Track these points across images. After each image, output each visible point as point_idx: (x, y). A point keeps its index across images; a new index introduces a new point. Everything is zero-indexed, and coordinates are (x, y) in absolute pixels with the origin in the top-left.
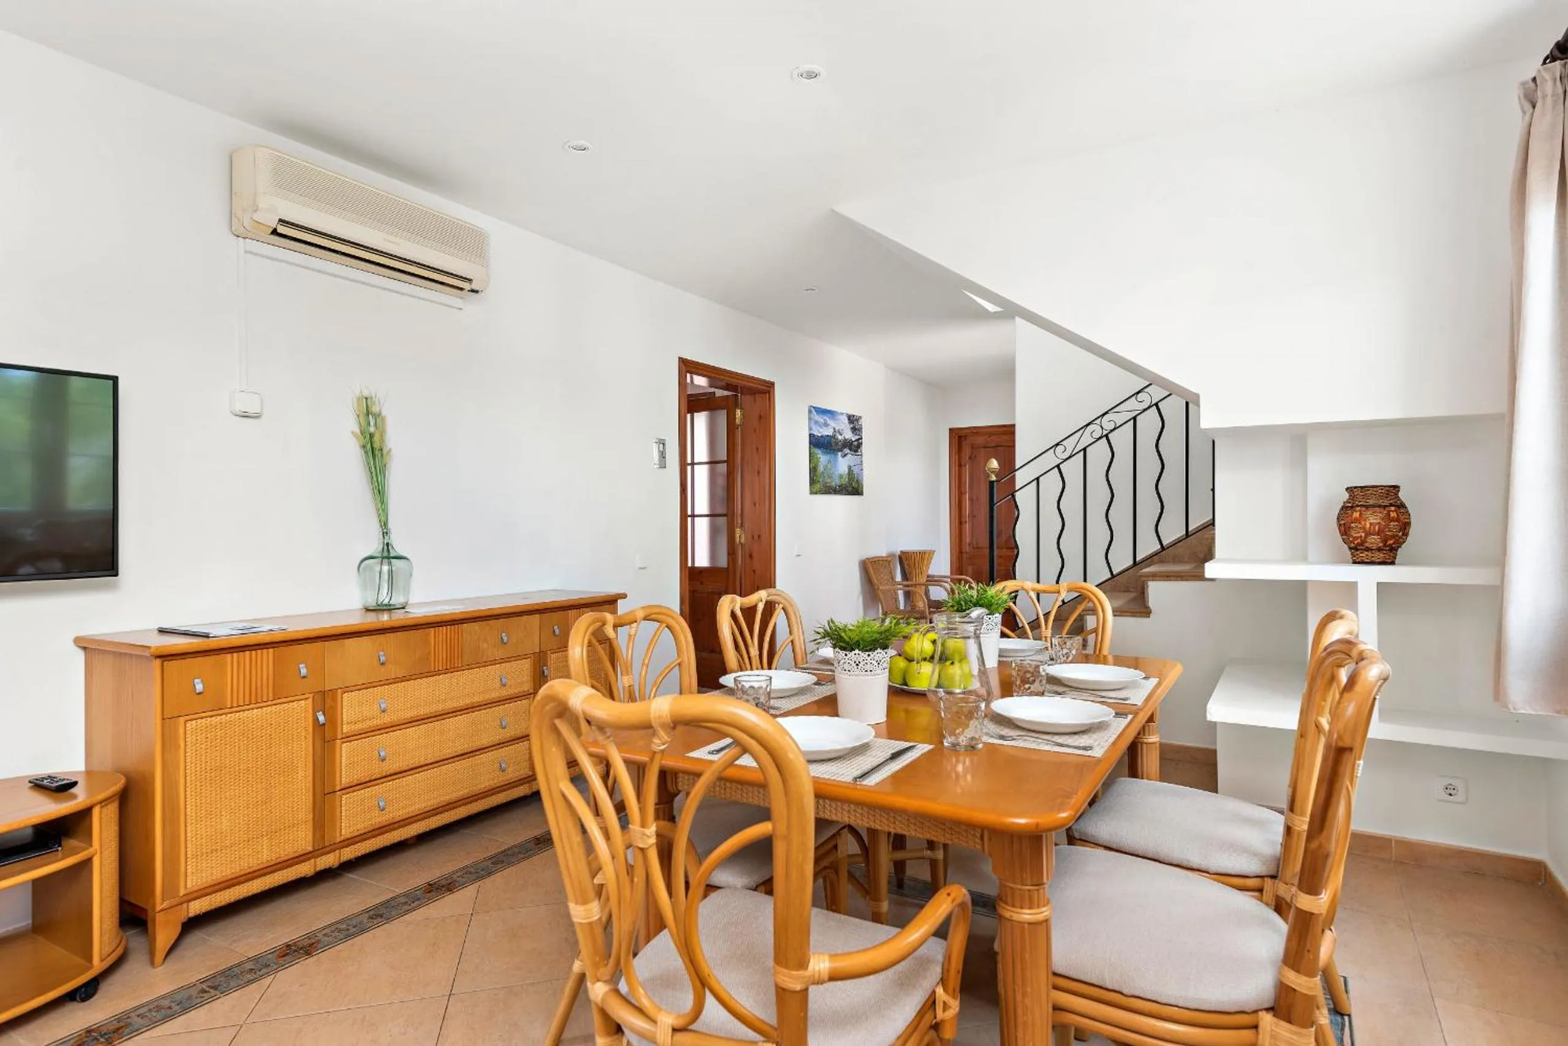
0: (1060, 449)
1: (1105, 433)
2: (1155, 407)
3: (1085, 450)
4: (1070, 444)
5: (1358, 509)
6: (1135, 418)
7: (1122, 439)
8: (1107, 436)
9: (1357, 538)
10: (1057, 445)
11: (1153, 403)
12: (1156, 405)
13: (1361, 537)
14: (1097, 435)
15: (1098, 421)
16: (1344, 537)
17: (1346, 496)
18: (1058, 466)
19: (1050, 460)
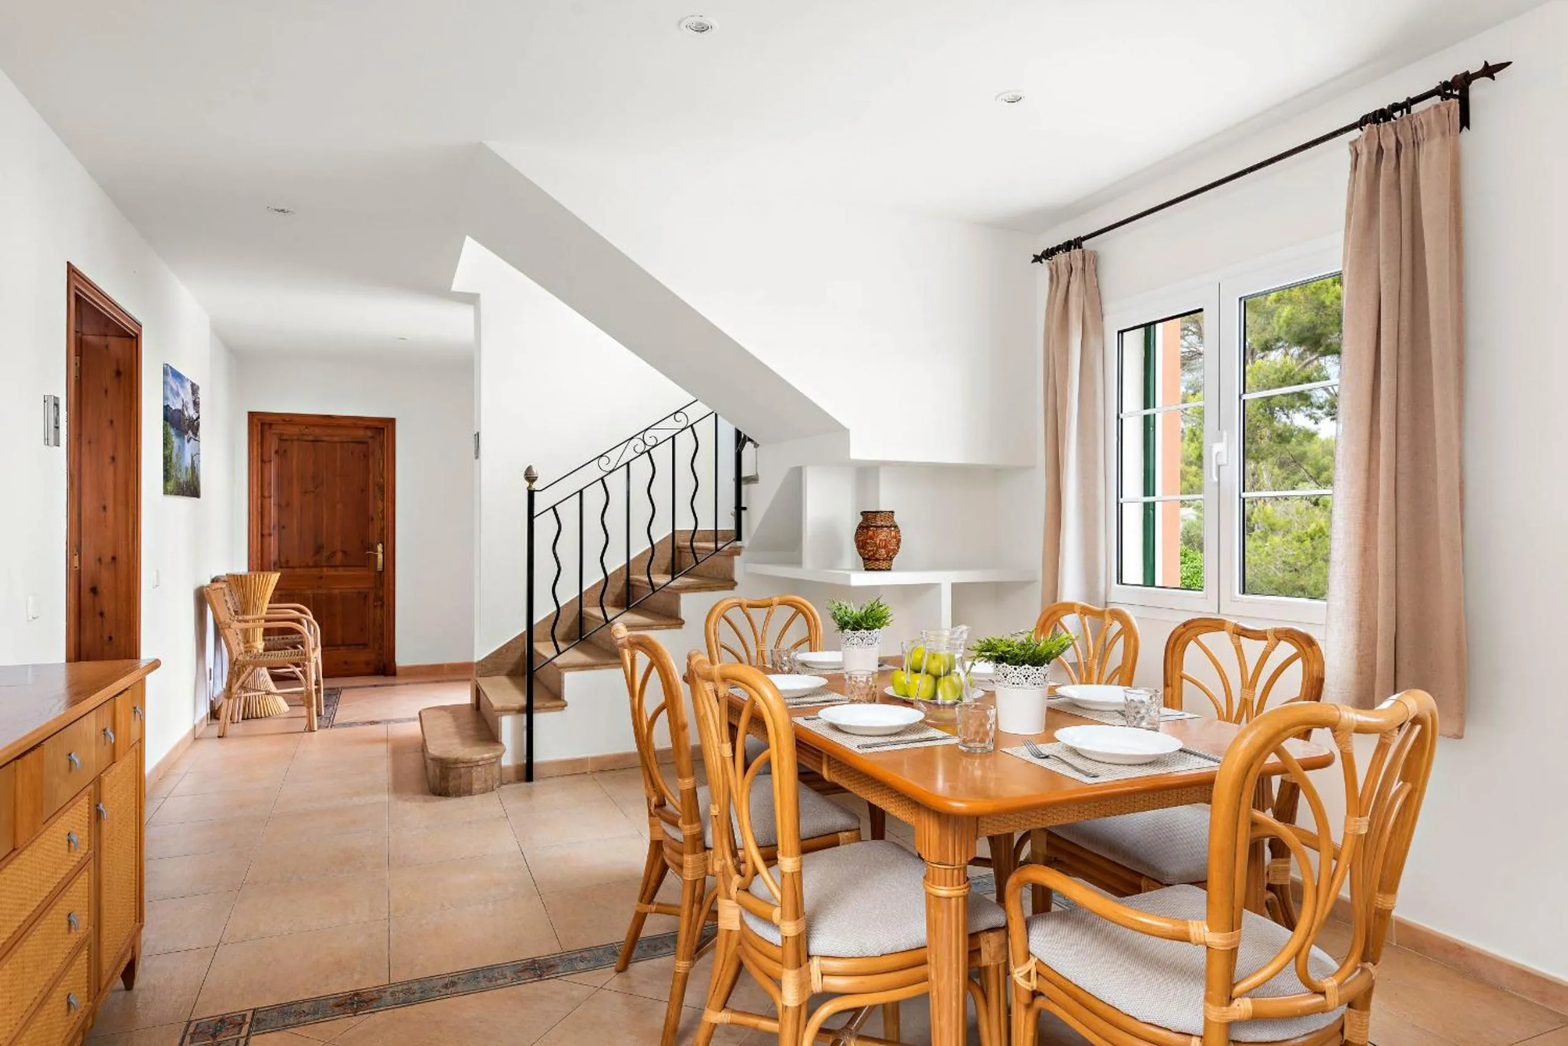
0: (604, 460)
1: (648, 448)
2: (690, 428)
3: (628, 464)
4: (614, 455)
5: (872, 528)
6: (673, 437)
7: (662, 455)
8: (648, 452)
9: (869, 551)
10: (601, 456)
11: (689, 424)
12: (691, 426)
13: (873, 550)
14: (640, 448)
15: (641, 436)
16: (862, 551)
17: (861, 519)
18: (602, 479)
19: (594, 472)
